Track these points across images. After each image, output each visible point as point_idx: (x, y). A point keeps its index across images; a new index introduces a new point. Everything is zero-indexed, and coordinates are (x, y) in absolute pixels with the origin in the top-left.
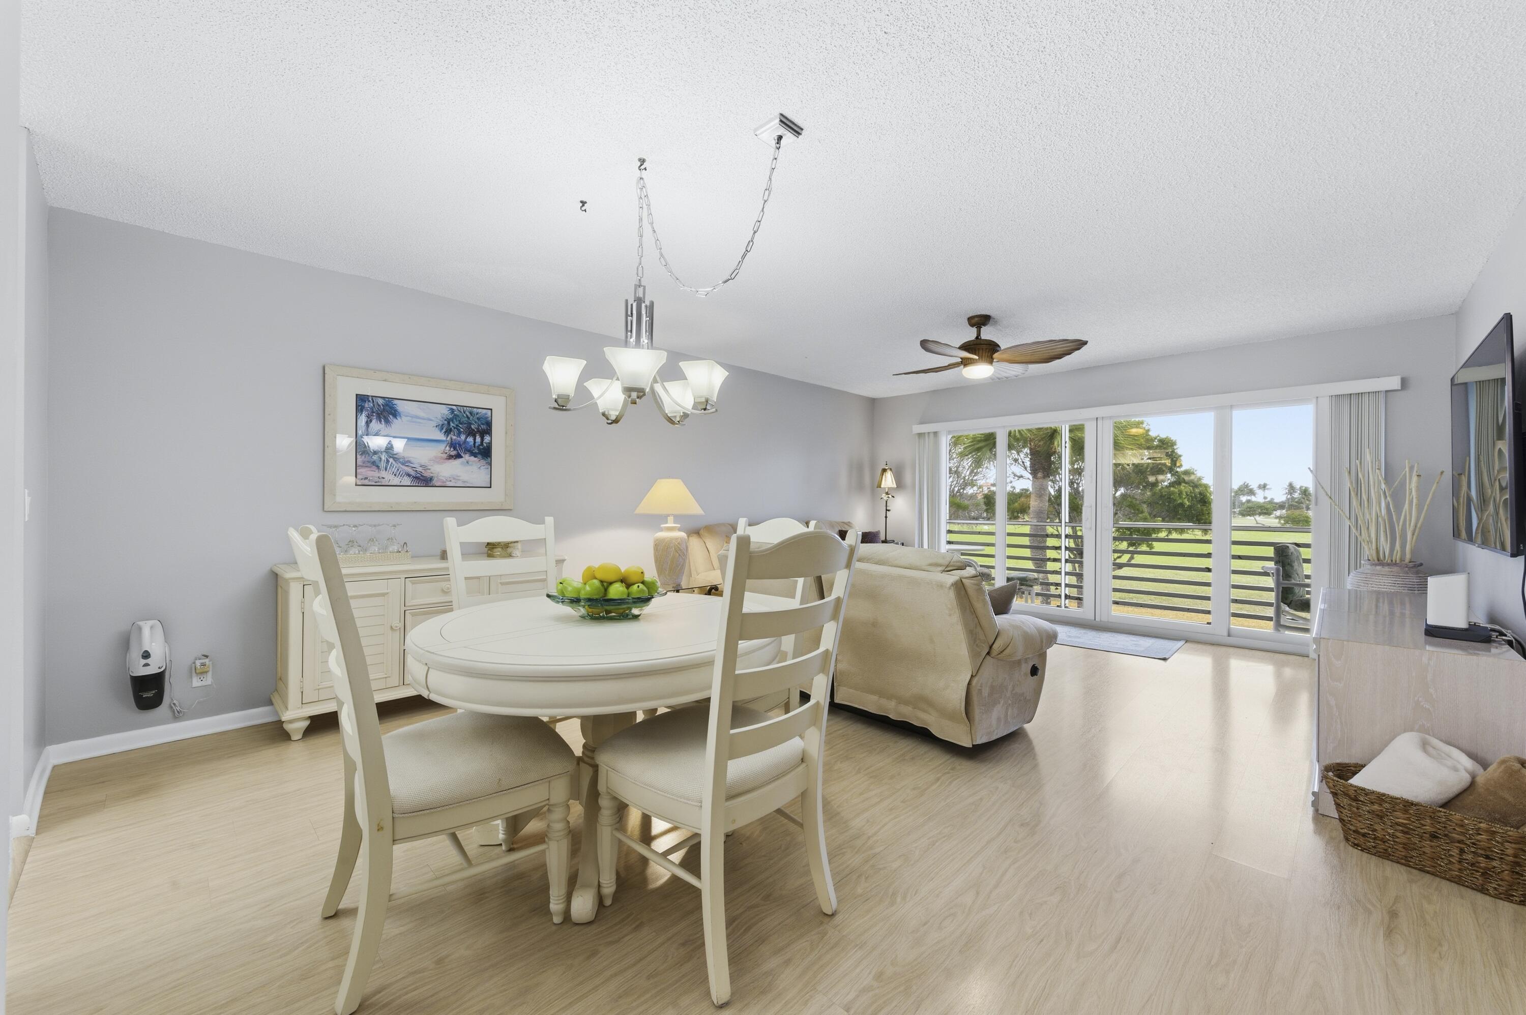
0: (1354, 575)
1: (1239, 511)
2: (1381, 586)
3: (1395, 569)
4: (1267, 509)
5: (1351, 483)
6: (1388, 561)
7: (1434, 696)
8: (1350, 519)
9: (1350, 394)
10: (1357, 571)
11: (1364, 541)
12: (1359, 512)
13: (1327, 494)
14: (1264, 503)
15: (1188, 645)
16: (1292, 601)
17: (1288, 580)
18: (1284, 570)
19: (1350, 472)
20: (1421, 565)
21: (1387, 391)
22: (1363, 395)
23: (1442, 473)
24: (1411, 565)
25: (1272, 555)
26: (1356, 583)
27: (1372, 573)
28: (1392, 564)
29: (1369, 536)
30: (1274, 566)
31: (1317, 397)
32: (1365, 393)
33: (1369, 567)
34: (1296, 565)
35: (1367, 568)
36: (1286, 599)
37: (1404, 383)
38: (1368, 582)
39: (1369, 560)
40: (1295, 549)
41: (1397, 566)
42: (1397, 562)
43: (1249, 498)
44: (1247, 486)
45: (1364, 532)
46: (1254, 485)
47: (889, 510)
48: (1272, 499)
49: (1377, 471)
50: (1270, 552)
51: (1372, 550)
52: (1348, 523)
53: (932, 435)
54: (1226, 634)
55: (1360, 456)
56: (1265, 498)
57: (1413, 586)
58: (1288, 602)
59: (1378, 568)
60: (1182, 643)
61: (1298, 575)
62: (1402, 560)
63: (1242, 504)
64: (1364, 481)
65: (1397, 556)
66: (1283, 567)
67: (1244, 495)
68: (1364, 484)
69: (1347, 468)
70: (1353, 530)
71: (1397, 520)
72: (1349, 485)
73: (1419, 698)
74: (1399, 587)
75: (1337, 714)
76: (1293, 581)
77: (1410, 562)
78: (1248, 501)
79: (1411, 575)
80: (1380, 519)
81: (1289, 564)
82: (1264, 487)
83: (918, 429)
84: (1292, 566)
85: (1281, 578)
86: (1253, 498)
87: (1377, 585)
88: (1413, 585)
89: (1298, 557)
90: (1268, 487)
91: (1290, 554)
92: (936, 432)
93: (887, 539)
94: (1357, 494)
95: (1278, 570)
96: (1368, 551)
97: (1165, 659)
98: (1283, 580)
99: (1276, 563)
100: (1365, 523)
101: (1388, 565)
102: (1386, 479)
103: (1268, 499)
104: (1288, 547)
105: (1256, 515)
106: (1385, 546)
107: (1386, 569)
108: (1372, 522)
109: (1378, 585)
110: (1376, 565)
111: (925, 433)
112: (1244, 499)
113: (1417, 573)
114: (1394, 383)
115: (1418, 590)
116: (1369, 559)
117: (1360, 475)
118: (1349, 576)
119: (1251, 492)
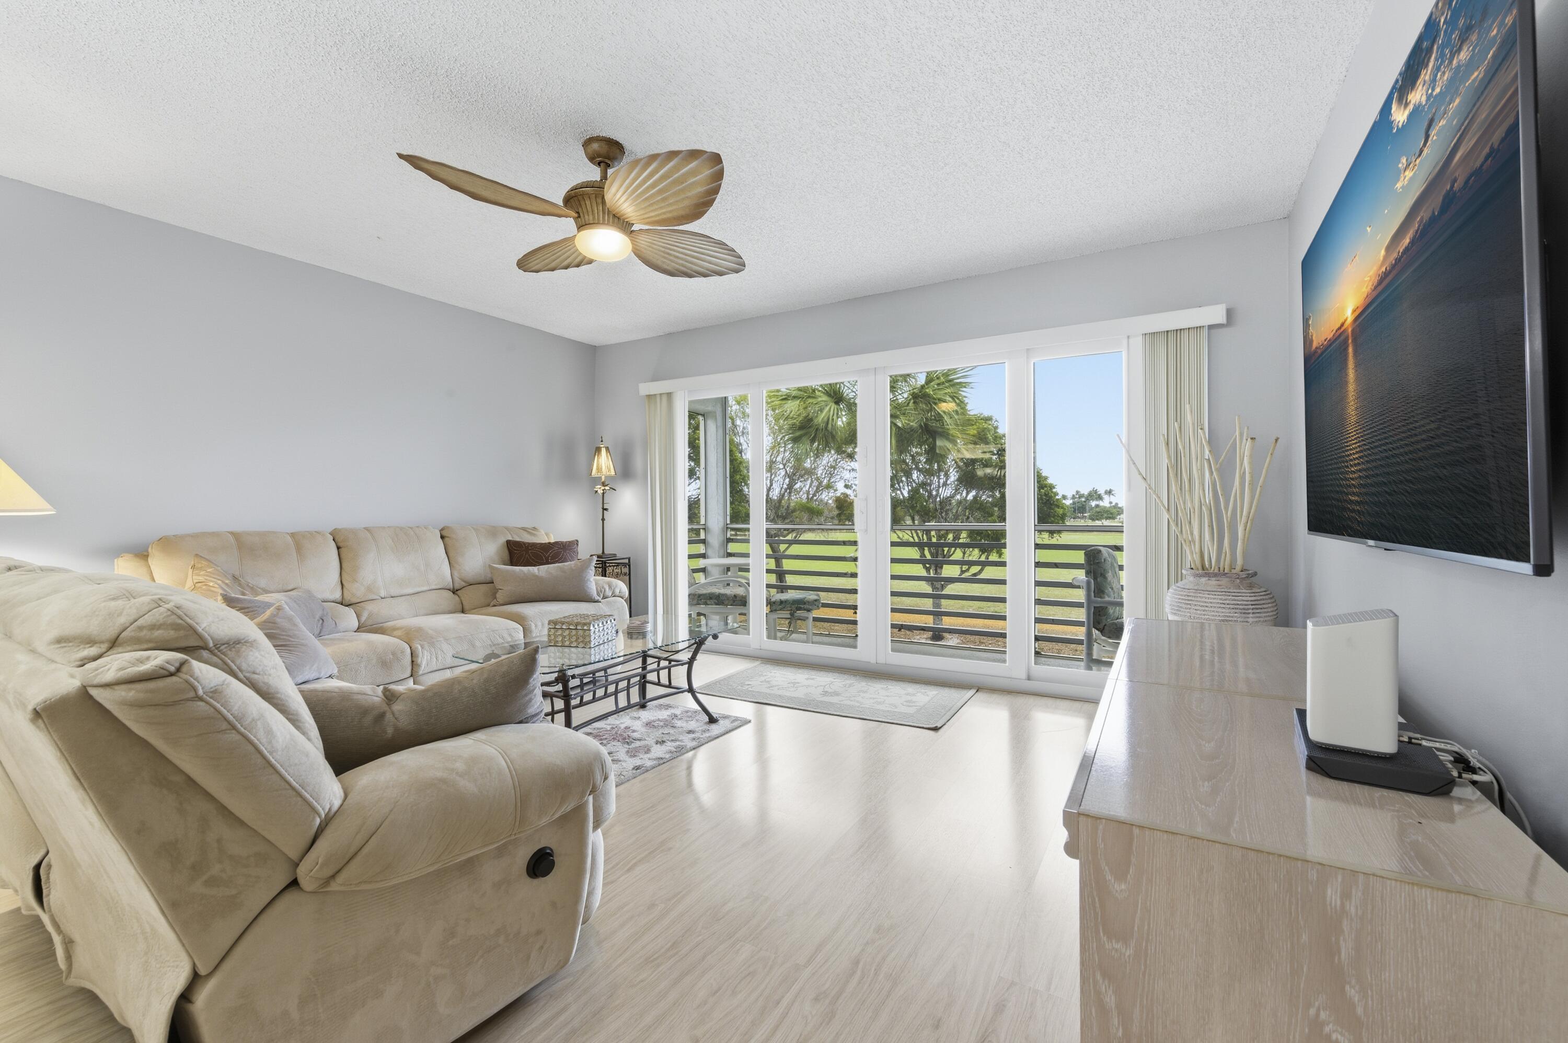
0: (1175, 590)
1: (1089, 516)
2: (1207, 609)
3: (1224, 581)
4: (1111, 514)
5: (1169, 457)
6: (1214, 569)
7: (1359, 1010)
8: (1168, 510)
9: (1167, 331)
10: (1177, 584)
11: (1185, 541)
12: (1178, 499)
13: (1140, 474)
14: (1110, 507)
15: (980, 695)
16: (1106, 625)
17: (1101, 597)
18: (1096, 583)
19: (1168, 444)
20: (1255, 574)
21: (1211, 327)
22: (1182, 331)
23: (1277, 440)
24: (1243, 575)
25: (1083, 562)
26: (1176, 604)
27: (1196, 588)
28: (1219, 574)
29: (1192, 534)
30: (1085, 577)
31: (1128, 337)
32: (1184, 329)
33: (1192, 579)
34: (1109, 575)
35: (1189, 580)
36: (1099, 623)
37: (1230, 313)
38: (1190, 602)
39: (1192, 569)
40: (1109, 554)
41: (1227, 577)
42: (1226, 571)
43: (1097, 503)
44: (1096, 492)
45: (1186, 528)
46: (1101, 491)
47: (606, 509)
48: (1117, 504)
49: (1200, 431)
50: (1079, 557)
51: (1196, 553)
52: (1166, 516)
53: (665, 399)
54: (1024, 676)
55: (1179, 416)
56: (1111, 503)
57: (1246, 607)
58: (1101, 626)
59: (1204, 580)
60: (972, 692)
61: (1112, 589)
62: (1232, 567)
63: (1092, 508)
64: (1184, 452)
65: (1226, 564)
66: (1095, 579)
67: (1093, 500)
68: (1184, 456)
69: (1164, 435)
70: (1173, 527)
71: (1225, 508)
72: (1167, 461)
73: (1318, 1010)
74: (1229, 608)
75: (1120, 1033)
76: (1107, 599)
77: (1242, 571)
78: (1097, 506)
79: (1244, 591)
80: (1204, 508)
81: (1101, 574)
82: (1109, 492)
83: (647, 388)
84: (1105, 578)
85: (1093, 594)
86: (1101, 503)
87: (1201, 606)
88: (1246, 605)
89: (1112, 565)
90: (1113, 493)
91: (1103, 560)
92: (671, 393)
93: (606, 552)
94: (1176, 474)
95: (1088, 583)
96: (1191, 557)
97: (936, 729)
98: (1095, 597)
99: (1087, 573)
100: (1187, 515)
101: (1215, 575)
102: (1210, 442)
103: (1113, 504)
104: (1100, 551)
105: (1103, 519)
106: (1211, 550)
107: (1213, 582)
108: (1194, 512)
109: (1203, 606)
110: (1201, 576)
111: (655, 395)
112: (1093, 504)
113: (1251, 586)
114: (1215, 314)
115: (1253, 613)
116: (1193, 567)
117: (1180, 446)
118: (1168, 589)
119: (1100, 498)
